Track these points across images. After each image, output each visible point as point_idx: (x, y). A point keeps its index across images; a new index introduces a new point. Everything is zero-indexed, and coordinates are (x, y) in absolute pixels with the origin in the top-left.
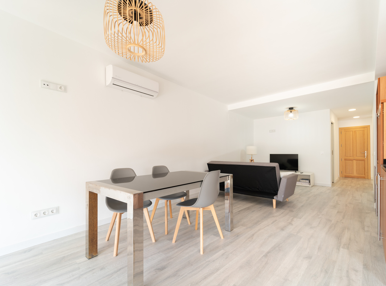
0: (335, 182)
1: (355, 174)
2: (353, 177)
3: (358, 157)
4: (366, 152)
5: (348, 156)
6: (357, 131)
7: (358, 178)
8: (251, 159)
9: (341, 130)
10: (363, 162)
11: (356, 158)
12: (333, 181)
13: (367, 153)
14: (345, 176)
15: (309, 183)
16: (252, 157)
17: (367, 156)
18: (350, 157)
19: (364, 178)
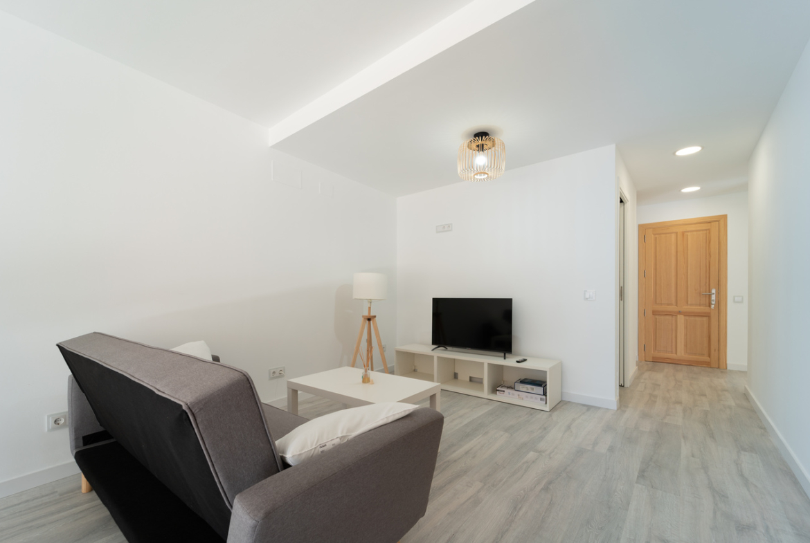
0: (627, 384)
1: (681, 353)
2: (676, 363)
3: (691, 305)
4: (714, 291)
5: (661, 304)
6: (689, 234)
7: (690, 364)
8: (366, 314)
9: (644, 230)
10: (705, 319)
11: (685, 308)
12: (622, 382)
13: (718, 293)
14: (653, 358)
15: (544, 397)
16: (370, 308)
17: (718, 303)
18: (669, 304)
19: (708, 364)
